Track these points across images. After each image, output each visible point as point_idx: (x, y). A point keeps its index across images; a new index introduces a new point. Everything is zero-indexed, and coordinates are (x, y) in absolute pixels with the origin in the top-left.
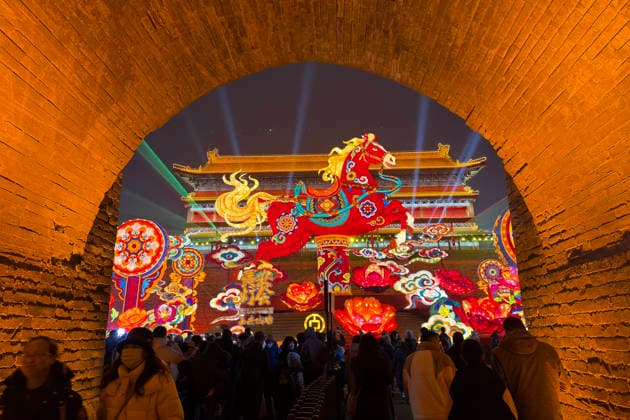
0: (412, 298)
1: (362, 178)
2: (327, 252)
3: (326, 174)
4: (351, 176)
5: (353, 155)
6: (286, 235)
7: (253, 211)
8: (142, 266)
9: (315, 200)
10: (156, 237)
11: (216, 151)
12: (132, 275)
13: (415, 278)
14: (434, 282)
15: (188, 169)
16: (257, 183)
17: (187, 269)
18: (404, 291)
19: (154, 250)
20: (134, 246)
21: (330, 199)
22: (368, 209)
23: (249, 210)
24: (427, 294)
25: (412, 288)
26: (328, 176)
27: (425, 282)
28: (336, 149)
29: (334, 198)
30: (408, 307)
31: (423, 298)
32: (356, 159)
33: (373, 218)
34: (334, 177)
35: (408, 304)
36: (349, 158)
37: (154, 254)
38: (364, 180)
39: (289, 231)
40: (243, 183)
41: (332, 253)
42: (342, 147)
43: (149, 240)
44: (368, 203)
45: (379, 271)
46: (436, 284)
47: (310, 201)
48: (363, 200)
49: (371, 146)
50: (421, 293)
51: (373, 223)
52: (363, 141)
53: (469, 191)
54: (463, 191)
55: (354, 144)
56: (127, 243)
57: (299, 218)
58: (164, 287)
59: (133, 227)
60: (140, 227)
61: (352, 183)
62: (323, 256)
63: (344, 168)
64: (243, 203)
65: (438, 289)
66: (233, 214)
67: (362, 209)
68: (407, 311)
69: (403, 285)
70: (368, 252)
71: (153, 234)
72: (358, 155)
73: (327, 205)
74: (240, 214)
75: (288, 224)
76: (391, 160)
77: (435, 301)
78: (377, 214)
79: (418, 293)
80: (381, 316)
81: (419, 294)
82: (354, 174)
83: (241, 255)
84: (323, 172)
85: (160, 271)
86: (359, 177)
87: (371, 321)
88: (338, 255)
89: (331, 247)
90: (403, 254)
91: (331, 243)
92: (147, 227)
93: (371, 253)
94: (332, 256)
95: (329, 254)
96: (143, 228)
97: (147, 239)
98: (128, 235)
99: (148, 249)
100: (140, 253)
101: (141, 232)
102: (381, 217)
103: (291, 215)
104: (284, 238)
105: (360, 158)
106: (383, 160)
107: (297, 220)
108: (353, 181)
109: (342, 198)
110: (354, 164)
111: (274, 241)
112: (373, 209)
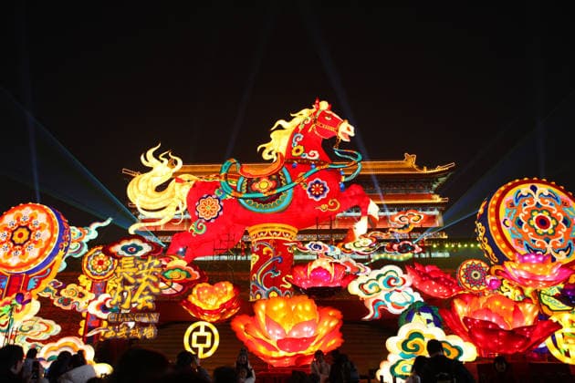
0: (374, 304)
1: (311, 152)
2: (262, 247)
3: (266, 152)
5: (301, 128)
6: (207, 223)
7: (172, 196)
8: (26, 261)
9: (249, 180)
10: (48, 225)
12: (13, 271)
13: (379, 276)
14: (404, 282)
16: (180, 162)
17: (99, 271)
18: (362, 295)
20: (21, 235)
21: (269, 178)
22: (317, 189)
23: (168, 195)
24: (396, 298)
25: (374, 289)
26: (270, 153)
27: (392, 282)
28: (281, 122)
29: (274, 177)
30: (368, 317)
31: (389, 305)
32: (305, 131)
33: (324, 201)
34: (277, 154)
35: (368, 312)
36: (296, 131)
37: (43, 245)
38: (314, 155)
39: (212, 217)
40: (162, 162)
41: (268, 248)
42: (289, 119)
43: (40, 228)
44: (317, 182)
45: (328, 268)
46: (409, 283)
47: (243, 180)
48: (311, 178)
49: (323, 114)
50: (387, 296)
51: (324, 207)
52: (314, 110)
53: (437, 199)
54: (431, 199)
55: (303, 116)
56: (13, 232)
57: (225, 201)
58: (60, 289)
61: (299, 158)
62: (256, 253)
63: (290, 142)
65: (410, 290)
66: (148, 200)
67: (310, 190)
68: (366, 322)
69: (361, 286)
70: (316, 246)
72: (307, 127)
74: (156, 200)
75: (210, 208)
76: (348, 129)
77: (407, 307)
78: (329, 196)
79: (381, 296)
80: (313, 323)
81: (383, 299)
82: (301, 148)
83: (147, 248)
84: (263, 149)
85: (51, 268)
86: (307, 151)
87: (294, 335)
88: (276, 251)
89: (268, 241)
90: (364, 249)
91: (268, 235)
92: (40, 212)
93: (320, 248)
94: (268, 252)
95: (264, 250)
96: (35, 213)
97: (37, 227)
98: (16, 222)
99: (36, 239)
100: (27, 244)
101: (32, 218)
102: (335, 200)
103: (214, 197)
104: (204, 226)
105: (310, 130)
106: (337, 131)
107: (222, 204)
108: (300, 156)
109: (284, 176)
110: (302, 136)
111: (192, 231)
112: (325, 189)
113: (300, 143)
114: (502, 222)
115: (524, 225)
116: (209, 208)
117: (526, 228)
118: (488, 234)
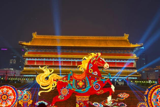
1: (95, 72)
3: (80, 68)
4: (91, 71)
5: (92, 61)
6: (64, 96)
7: (51, 82)
8: (8, 105)
9: (76, 81)
10: (13, 94)
11: (36, 33)
15: (25, 43)
17: (25, 99)
19: (12, 99)
20: (4, 97)
21: (82, 81)
22: (97, 87)
23: (49, 82)
26: (82, 69)
28: (85, 57)
29: (84, 81)
32: (93, 63)
33: (99, 91)
34: (84, 69)
37: (12, 101)
38: (96, 74)
39: (66, 95)
43: (10, 95)
44: (97, 84)
47: (74, 81)
49: (99, 59)
52: (96, 55)
55: (92, 56)
56: (2, 96)
59: (4, 89)
60: (6, 89)
61: (91, 74)
62: (78, 104)
63: (88, 66)
64: (47, 78)
66: (43, 83)
67: (95, 86)
71: (12, 93)
72: (94, 61)
73: (81, 84)
76: (107, 66)
78: (101, 89)
82: (92, 70)
86: (94, 72)
88: (84, 104)
89: (82, 101)
90: (110, 105)
91: (82, 99)
92: (9, 89)
93: (97, 105)
94: (82, 105)
95: (81, 104)
96: (8, 90)
97: (9, 94)
98: (2, 93)
99: (10, 99)
100: (7, 100)
101: (7, 92)
102: (102, 90)
103: (66, 88)
104: (63, 97)
105: (95, 63)
106: (104, 66)
107: (69, 90)
108: (91, 73)
109: (87, 81)
110: (92, 65)
111: (59, 98)
112: (99, 87)
113: (91, 68)
114: (152, 100)
115: (158, 101)
116: (65, 92)
117: (159, 102)
118: (147, 101)
